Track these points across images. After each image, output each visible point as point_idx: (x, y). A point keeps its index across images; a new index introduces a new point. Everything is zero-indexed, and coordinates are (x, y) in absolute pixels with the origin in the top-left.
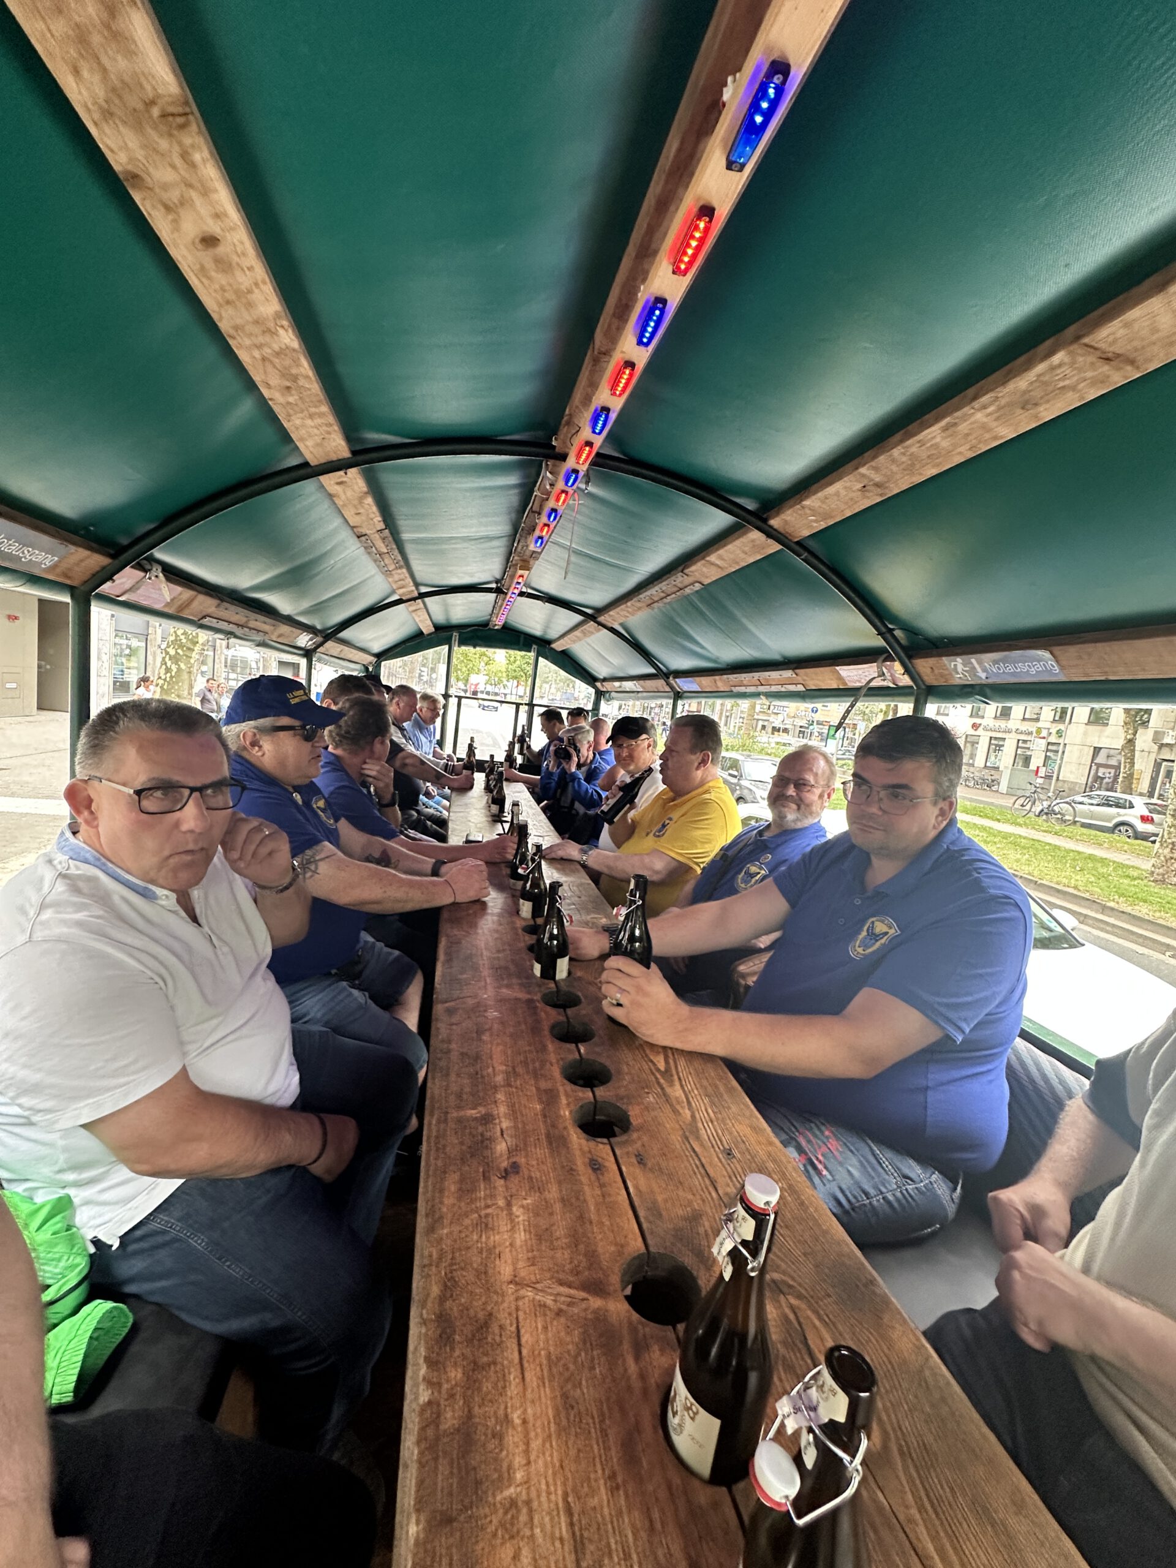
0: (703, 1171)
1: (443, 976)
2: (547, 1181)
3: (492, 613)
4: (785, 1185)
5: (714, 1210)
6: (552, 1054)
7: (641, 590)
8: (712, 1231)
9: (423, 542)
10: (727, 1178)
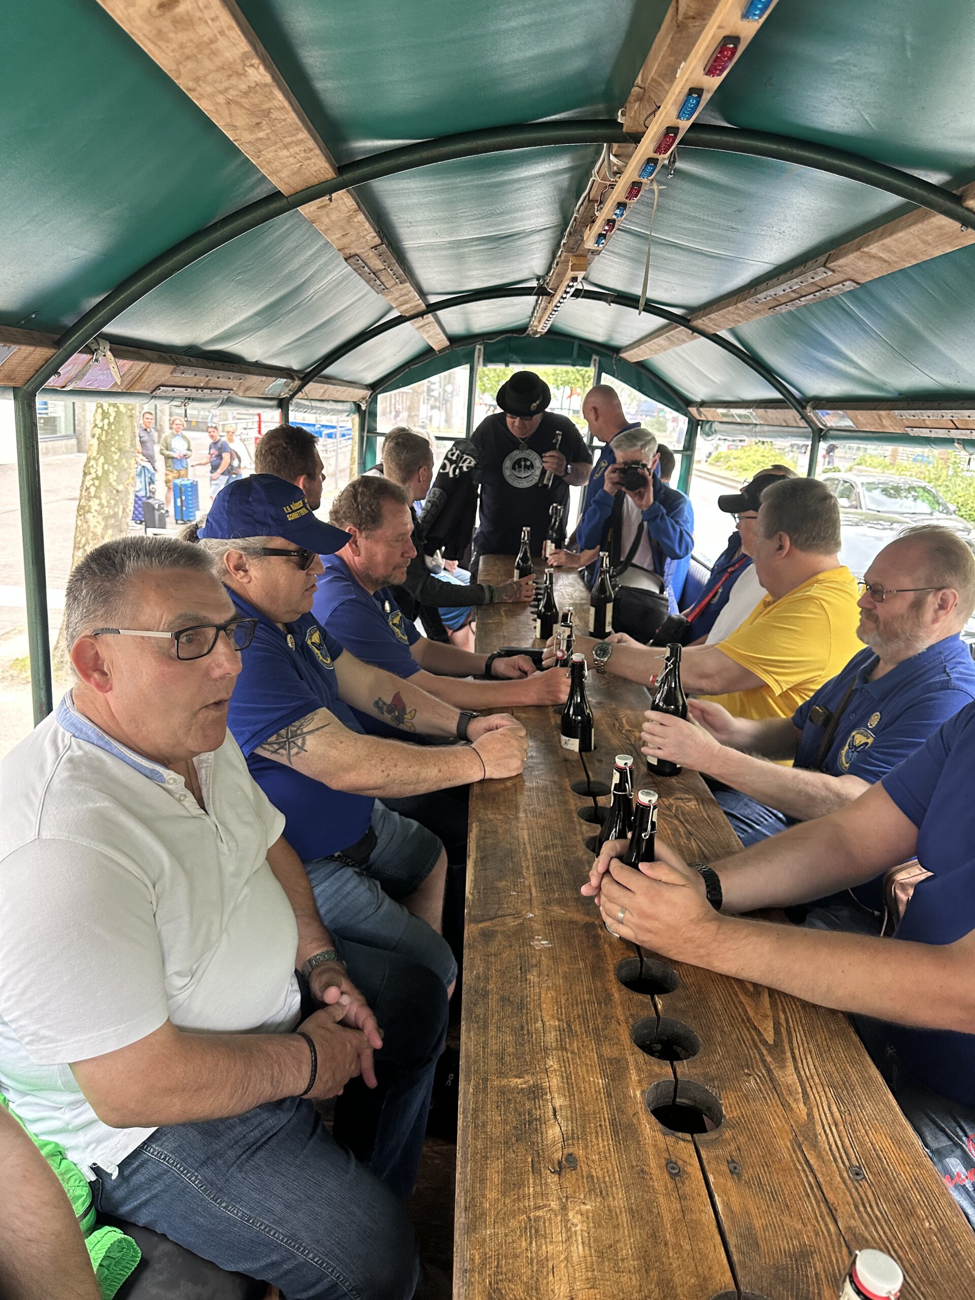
0: (818, 1194)
1: (476, 881)
2: (611, 1182)
3: (532, 316)
4: (933, 1226)
5: (830, 1249)
6: (620, 1008)
7: (760, 288)
8: (826, 1276)
9: (433, 248)
10: (853, 1207)
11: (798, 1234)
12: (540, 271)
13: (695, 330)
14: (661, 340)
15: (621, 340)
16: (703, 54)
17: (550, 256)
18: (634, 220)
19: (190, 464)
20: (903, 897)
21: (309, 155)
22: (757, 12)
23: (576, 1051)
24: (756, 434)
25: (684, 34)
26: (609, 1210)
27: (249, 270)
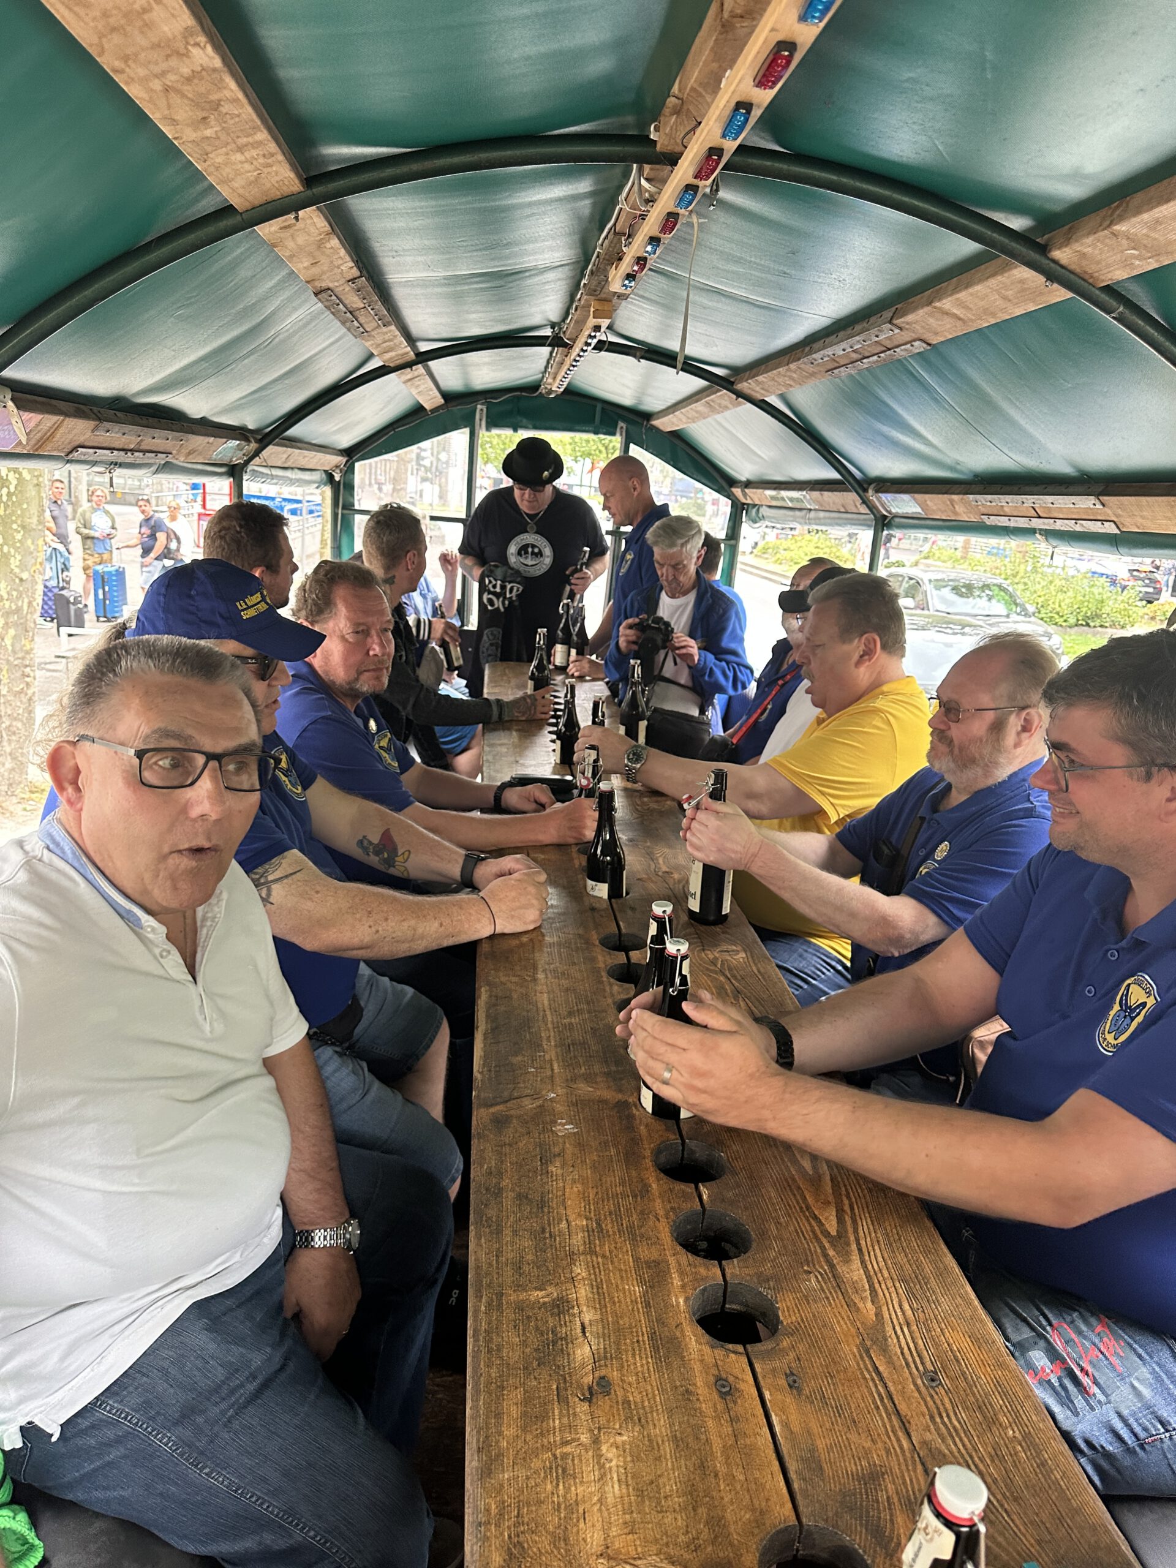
0: (889, 1405)
1: (486, 1057)
2: (651, 1407)
3: (545, 371)
4: (1017, 1434)
5: (904, 1467)
6: (658, 1201)
7: (816, 346)
8: (899, 1500)
9: (424, 283)
10: (928, 1417)
11: (867, 1452)
12: (555, 317)
13: (739, 395)
14: (699, 406)
15: (652, 404)
16: (753, 61)
17: (568, 299)
18: (669, 258)
19: (114, 547)
20: (982, 1057)
21: (270, 161)
22: (817, 15)
23: (608, 1254)
24: (810, 522)
25: (730, 36)
26: (649, 1440)
27: (191, 304)
